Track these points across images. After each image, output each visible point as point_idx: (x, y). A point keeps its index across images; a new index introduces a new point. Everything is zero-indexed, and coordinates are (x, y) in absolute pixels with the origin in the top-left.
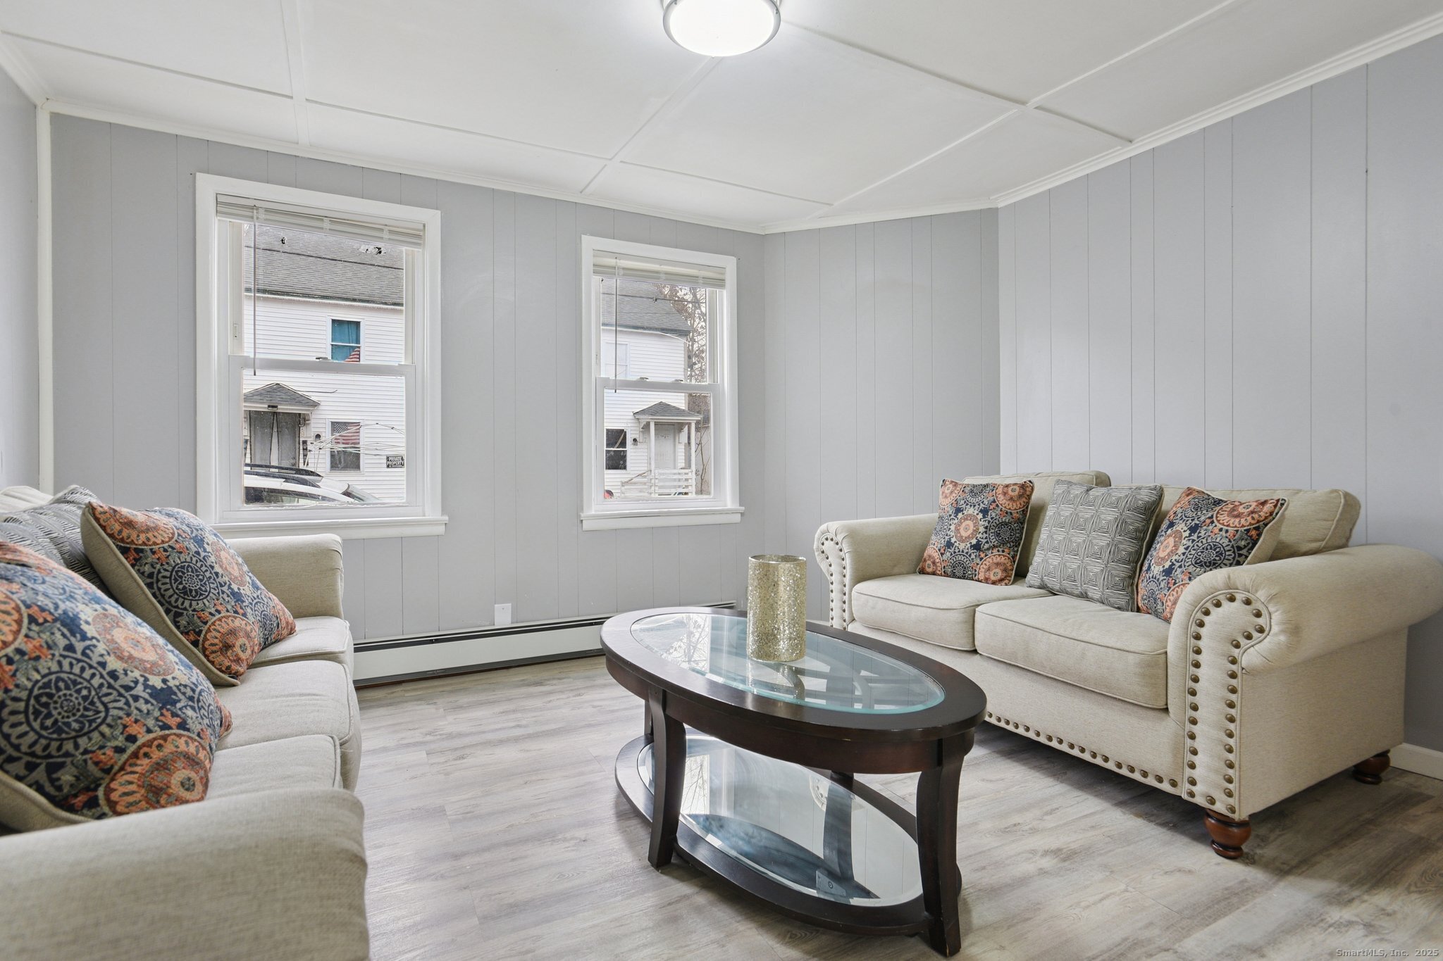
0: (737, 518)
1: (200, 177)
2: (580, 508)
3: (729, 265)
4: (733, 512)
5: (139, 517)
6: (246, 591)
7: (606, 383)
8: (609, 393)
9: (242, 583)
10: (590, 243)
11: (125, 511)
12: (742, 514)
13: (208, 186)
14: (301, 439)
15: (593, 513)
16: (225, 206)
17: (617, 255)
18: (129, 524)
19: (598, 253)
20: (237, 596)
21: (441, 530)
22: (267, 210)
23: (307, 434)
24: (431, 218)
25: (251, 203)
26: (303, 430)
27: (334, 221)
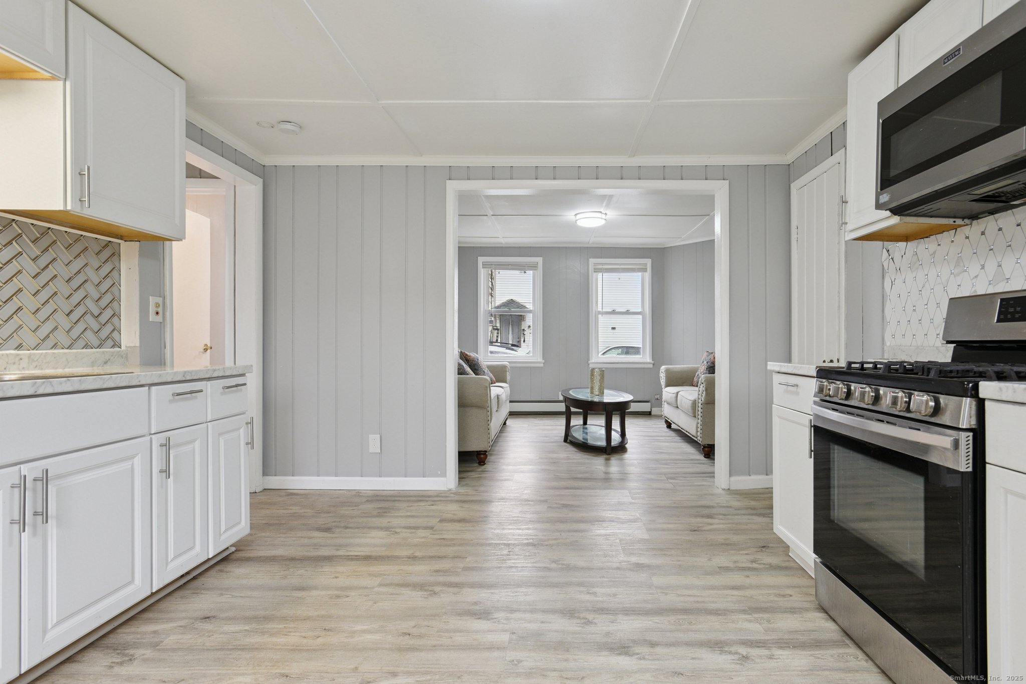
0: (651, 366)
1: (479, 258)
2: (588, 360)
3: (648, 262)
4: (650, 363)
5: (468, 354)
6: (486, 371)
7: (600, 313)
8: (600, 316)
9: (485, 369)
10: (592, 261)
11: (466, 352)
12: (653, 364)
13: (481, 260)
14: (522, 328)
15: (593, 361)
16: (485, 265)
17: (602, 264)
18: (467, 355)
19: (595, 264)
20: (484, 372)
21: (542, 365)
22: (495, 265)
23: (524, 325)
24: (539, 260)
25: (491, 263)
26: (523, 323)
27: (512, 265)
